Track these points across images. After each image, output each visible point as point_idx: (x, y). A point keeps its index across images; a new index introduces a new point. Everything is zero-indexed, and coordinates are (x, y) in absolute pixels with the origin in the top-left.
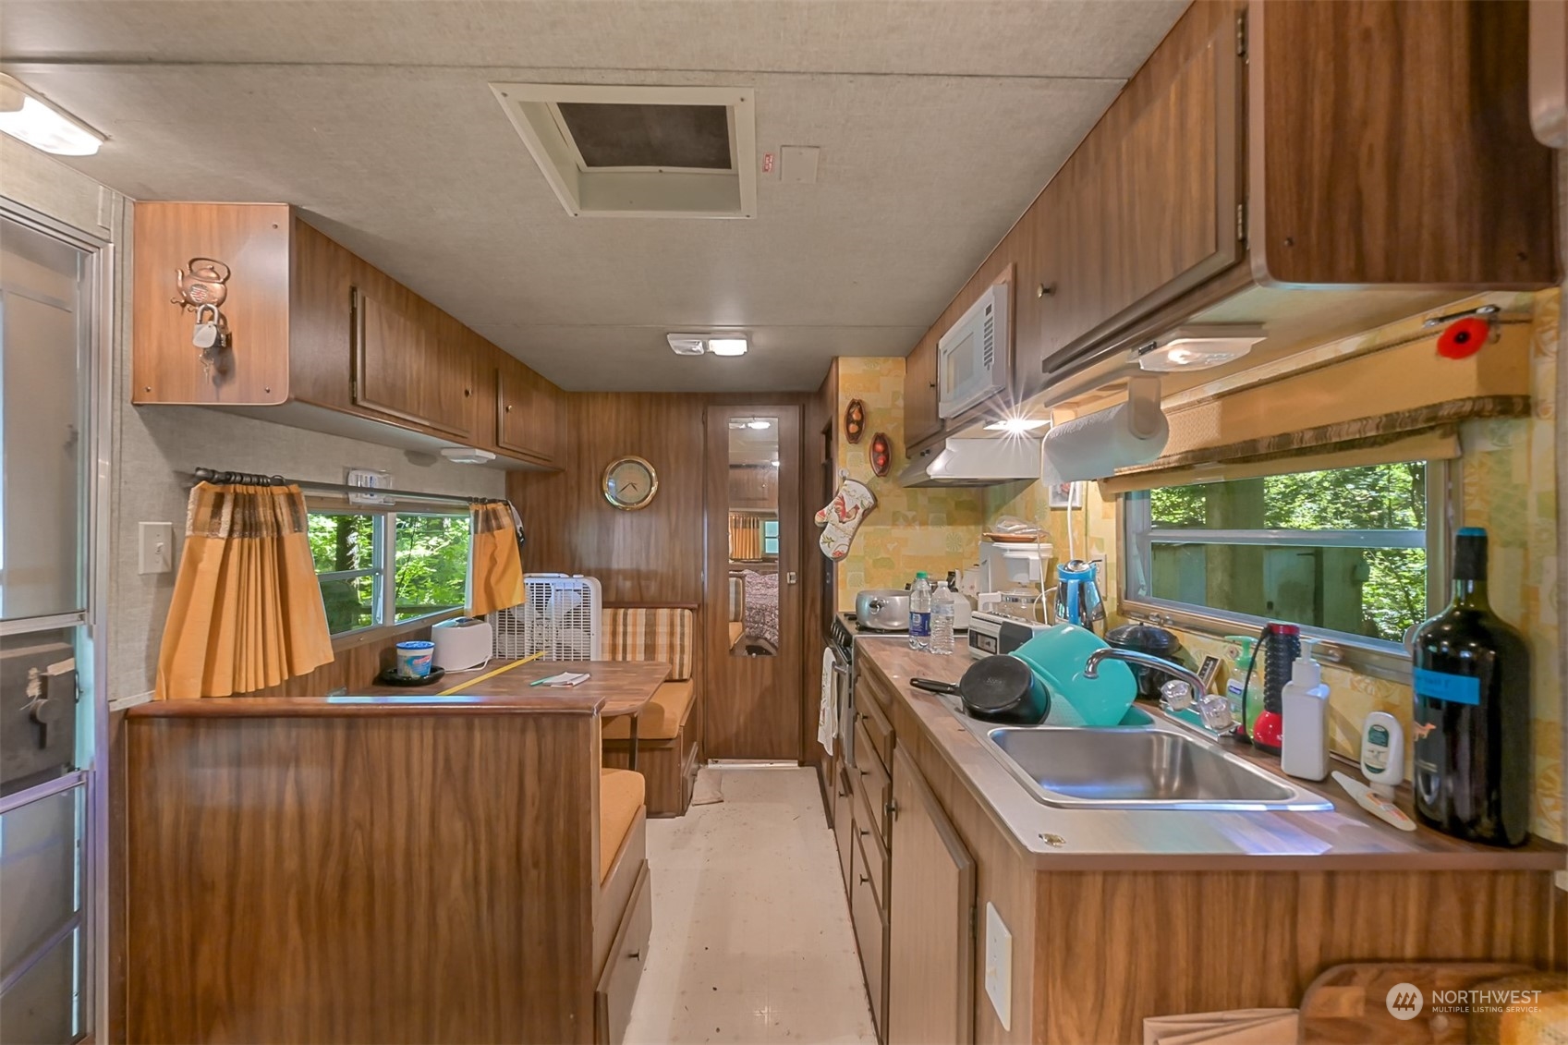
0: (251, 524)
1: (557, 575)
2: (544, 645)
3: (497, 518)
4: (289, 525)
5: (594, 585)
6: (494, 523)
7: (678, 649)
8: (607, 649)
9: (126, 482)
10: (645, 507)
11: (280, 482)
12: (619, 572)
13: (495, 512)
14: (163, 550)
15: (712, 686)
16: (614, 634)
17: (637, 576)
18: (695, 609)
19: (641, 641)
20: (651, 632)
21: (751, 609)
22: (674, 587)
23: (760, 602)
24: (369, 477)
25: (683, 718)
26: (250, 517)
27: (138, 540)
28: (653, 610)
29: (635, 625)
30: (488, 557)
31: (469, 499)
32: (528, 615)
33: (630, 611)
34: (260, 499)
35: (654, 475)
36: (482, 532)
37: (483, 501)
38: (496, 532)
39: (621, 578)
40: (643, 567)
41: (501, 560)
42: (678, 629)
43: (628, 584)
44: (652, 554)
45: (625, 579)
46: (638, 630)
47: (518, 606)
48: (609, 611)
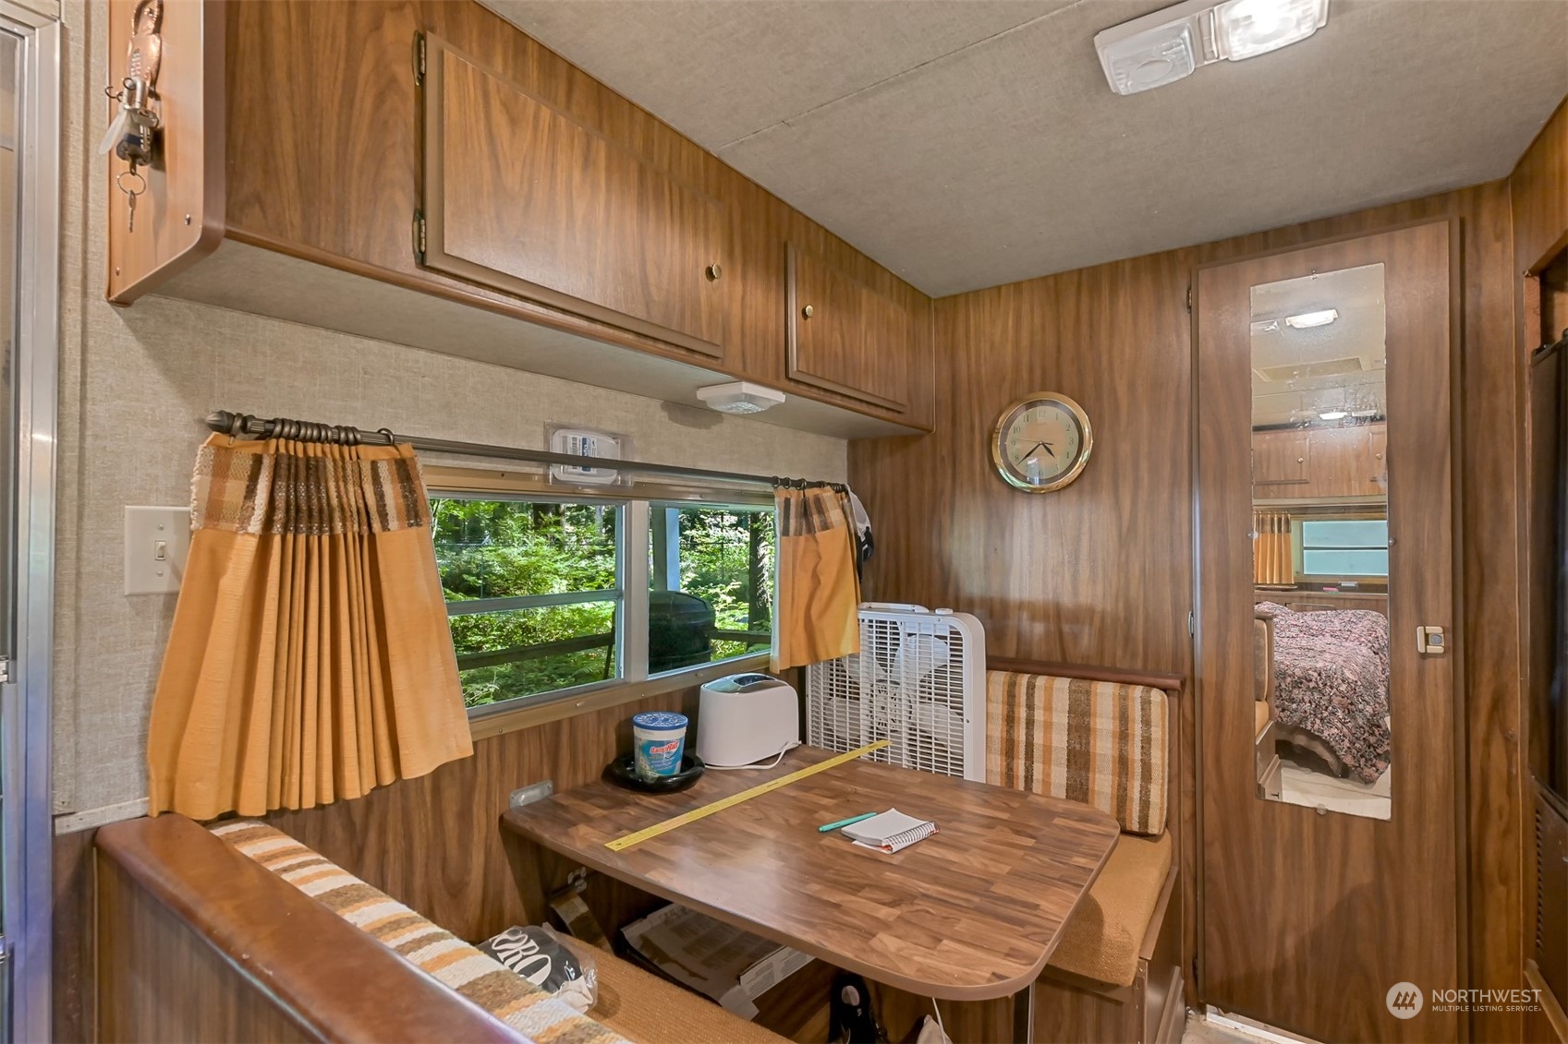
0: (310, 510)
1: (909, 607)
2: (889, 728)
3: (821, 511)
4: (399, 513)
5: (972, 630)
6: (816, 519)
7: (1137, 769)
8: (997, 745)
9: (96, 437)
10: (1070, 485)
11: (388, 439)
12: (1021, 606)
13: (818, 500)
14: (171, 552)
15: (1215, 854)
16: (1010, 720)
17: (1055, 615)
18: (1174, 689)
19: (1060, 740)
20: (1080, 727)
21: (1283, 675)
22: (1128, 639)
23: (1302, 664)
24: (580, 438)
25: (1146, 934)
26: (309, 498)
27: (123, 537)
28: (1084, 684)
29: (1048, 708)
30: (810, 573)
31: (774, 481)
32: (866, 671)
33: (1041, 681)
34: (330, 466)
35: (1087, 430)
36: (798, 533)
37: (799, 484)
38: (818, 534)
39: (1025, 615)
40: (1067, 600)
41: (827, 580)
42: (1137, 729)
43: (1039, 628)
44: (1084, 573)
45: (1033, 618)
46: (1055, 720)
47: (851, 656)
48: (1000, 677)
